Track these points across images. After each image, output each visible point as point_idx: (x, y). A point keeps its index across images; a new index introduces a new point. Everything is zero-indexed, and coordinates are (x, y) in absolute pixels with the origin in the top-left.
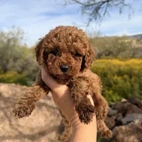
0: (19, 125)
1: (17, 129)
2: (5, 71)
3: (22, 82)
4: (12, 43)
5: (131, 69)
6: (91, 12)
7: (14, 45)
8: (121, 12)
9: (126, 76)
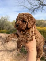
0: (7, 47)
1: (6, 48)
2: (3, 29)
3: (8, 33)
4: (5, 20)
5: (44, 31)
6: (31, 11)
7: (6, 21)
8: (41, 12)
9: (42, 33)
